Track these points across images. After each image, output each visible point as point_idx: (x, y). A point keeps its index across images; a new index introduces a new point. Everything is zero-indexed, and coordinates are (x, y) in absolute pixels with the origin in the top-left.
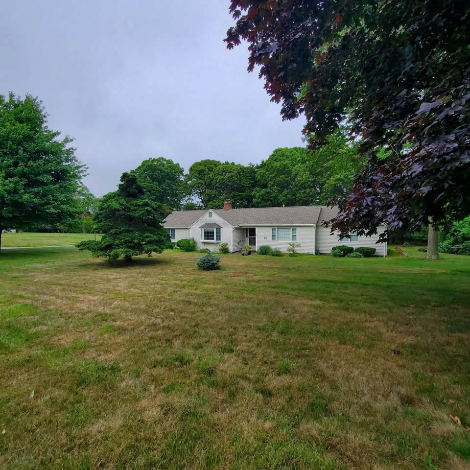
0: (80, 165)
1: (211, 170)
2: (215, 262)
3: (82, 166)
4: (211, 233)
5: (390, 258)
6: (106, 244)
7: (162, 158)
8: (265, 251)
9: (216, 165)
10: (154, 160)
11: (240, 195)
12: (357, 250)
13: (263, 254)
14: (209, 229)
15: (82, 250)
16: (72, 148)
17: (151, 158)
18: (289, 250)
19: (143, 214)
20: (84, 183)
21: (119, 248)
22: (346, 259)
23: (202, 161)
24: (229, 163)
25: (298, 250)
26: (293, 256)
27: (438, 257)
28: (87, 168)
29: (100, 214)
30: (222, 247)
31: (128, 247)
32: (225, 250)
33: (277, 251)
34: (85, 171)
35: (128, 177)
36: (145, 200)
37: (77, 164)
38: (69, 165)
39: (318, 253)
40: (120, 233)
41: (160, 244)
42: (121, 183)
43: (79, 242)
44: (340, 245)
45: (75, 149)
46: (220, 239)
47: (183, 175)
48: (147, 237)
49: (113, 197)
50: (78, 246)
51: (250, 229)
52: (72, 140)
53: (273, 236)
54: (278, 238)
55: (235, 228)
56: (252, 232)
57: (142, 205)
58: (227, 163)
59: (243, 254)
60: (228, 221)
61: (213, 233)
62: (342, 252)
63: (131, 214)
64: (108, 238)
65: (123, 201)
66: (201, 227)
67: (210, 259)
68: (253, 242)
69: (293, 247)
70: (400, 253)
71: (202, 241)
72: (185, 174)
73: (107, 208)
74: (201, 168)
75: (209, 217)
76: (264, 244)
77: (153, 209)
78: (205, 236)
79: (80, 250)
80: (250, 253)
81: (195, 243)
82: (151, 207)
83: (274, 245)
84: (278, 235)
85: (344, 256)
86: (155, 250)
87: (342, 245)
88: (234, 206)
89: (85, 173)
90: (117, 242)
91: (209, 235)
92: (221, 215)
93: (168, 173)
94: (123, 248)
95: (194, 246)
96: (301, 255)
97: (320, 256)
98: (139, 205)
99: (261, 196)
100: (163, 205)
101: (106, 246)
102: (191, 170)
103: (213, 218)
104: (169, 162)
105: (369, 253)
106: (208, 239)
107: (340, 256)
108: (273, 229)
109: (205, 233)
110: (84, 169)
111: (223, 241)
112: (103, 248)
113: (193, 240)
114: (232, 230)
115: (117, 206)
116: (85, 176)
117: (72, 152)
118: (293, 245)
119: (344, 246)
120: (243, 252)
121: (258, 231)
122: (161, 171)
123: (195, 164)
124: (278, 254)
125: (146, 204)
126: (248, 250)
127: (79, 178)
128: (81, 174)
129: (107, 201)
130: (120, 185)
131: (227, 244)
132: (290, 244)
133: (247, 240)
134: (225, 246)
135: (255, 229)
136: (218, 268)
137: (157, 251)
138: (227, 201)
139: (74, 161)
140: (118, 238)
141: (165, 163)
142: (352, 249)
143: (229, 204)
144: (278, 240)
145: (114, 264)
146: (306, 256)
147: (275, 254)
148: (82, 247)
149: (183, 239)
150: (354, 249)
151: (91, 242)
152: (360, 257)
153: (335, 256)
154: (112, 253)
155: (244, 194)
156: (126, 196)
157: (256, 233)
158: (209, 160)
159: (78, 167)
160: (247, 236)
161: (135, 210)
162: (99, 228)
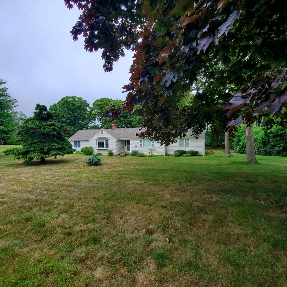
0: (12, 99)
1: (106, 104)
2: (97, 161)
3: (13, 100)
4: (102, 143)
5: (206, 156)
6: (24, 151)
7: (75, 96)
8: (135, 154)
9: (109, 102)
10: (70, 98)
11: (124, 120)
12: (188, 152)
13: (134, 156)
14: (101, 141)
15: (7, 154)
16: (5, 88)
17: (67, 96)
18: (149, 153)
19: (50, 131)
20: (22, 112)
21: (33, 153)
22: (182, 157)
23: (101, 99)
24: (118, 100)
25: (154, 153)
26: (152, 157)
27: (230, 155)
28: (17, 102)
29: (22, 131)
30: (109, 152)
31: (40, 152)
32: (111, 154)
33: (142, 154)
34: (15, 103)
35: (40, 107)
36: (52, 122)
37: (10, 99)
38: (3, 99)
39: (167, 154)
40: (35, 143)
41: (63, 150)
42: (36, 111)
43: (5, 149)
44: (179, 150)
45: (8, 89)
46: (108, 147)
47: (89, 107)
48: (53, 146)
49: (31, 120)
50: (5, 152)
51: (127, 141)
52: (5, 83)
53: (141, 144)
54: (143, 146)
55: (117, 140)
56: (128, 142)
57: (50, 125)
58: (117, 100)
59: (121, 156)
60: (113, 136)
61: (104, 143)
62: (180, 154)
63: (42, 130)
64: (26, 147)
65: (37, 123)
66: (96, 140)
67: (94, 158)
68: (128, 149)
69: (152, 151)
70: (212, 153)
71: (97, 148)
72: (90, 107)
73: (25, 127)
74: (100, 103)
75: (101, 133)
76: (134, 150)
77: (58, 127)
78: (99, 145)
79: (6, 155)
80: (126, 155)
81: (92, 150)
82: (56, 126)
83: (141, 150)
84: (143, 144)
85: (181, 156)
86: (59, 154)
87: (180, 149)
88: (118, 127)
89: (15, 105)
90: (32, 149)
91: (101, 144)
92: (108, 132)
93: (79, 106)
94: (36, 153)
95: (92, 151)
96: (156, 156)
97: (167, 156)
98: (48, 125)
99: (137, 121)
100: (65, 126)
101: (24, 152)
102: (94, 104)
103: (104, 134)
104: (80, 99)
105: (194, 154)
106: (101, 147)
107: (178, 156)
108: (140, 140)
109: (99, 143)
110: (14, 102)
111: (110, 148)
112: (22, 153)
113: (91, 148)
114: (115, 141)
115: (32, 126)
116: (15, 106)
117: (5, 90)
118: (151, 150)
119: (181, 150)
120: (121, 155)
121: (131, 142)
122: (74, 105)
123: (96, 100)
124: (142, 156)
125: (53, 125)
126: (125, 153)
127: (11, 108)
128: (13, 105)
129: (26, 122)
130: (35, 113)
131: (112, 150)
132: (150, 149)
133: (126, 147)
134: (111, 151)
135: (130, 140)
136: (100, 164)
137: (60, 155)
138: (114, 124)
139: (7, 97)
140: (33, 146)
141: (77, 99)
142: (186, 151)
143: (114, 125)
144: (143, 147)
145: (30, 163)
146: (159, 156)
147: (141, 155)
148: (7, 153)
149: (85, 147)
150: (187, 151)
151: (14, 150)
152: (190, 156)
153: (176, 156)
154: (28, 156)
155: (126, 120)
156: (39, 120)
157: (130, 143)
158: (105, 98)
159: (10, 101)
160: (125, 145)
161: (45, 128)
162: (20, 140)
